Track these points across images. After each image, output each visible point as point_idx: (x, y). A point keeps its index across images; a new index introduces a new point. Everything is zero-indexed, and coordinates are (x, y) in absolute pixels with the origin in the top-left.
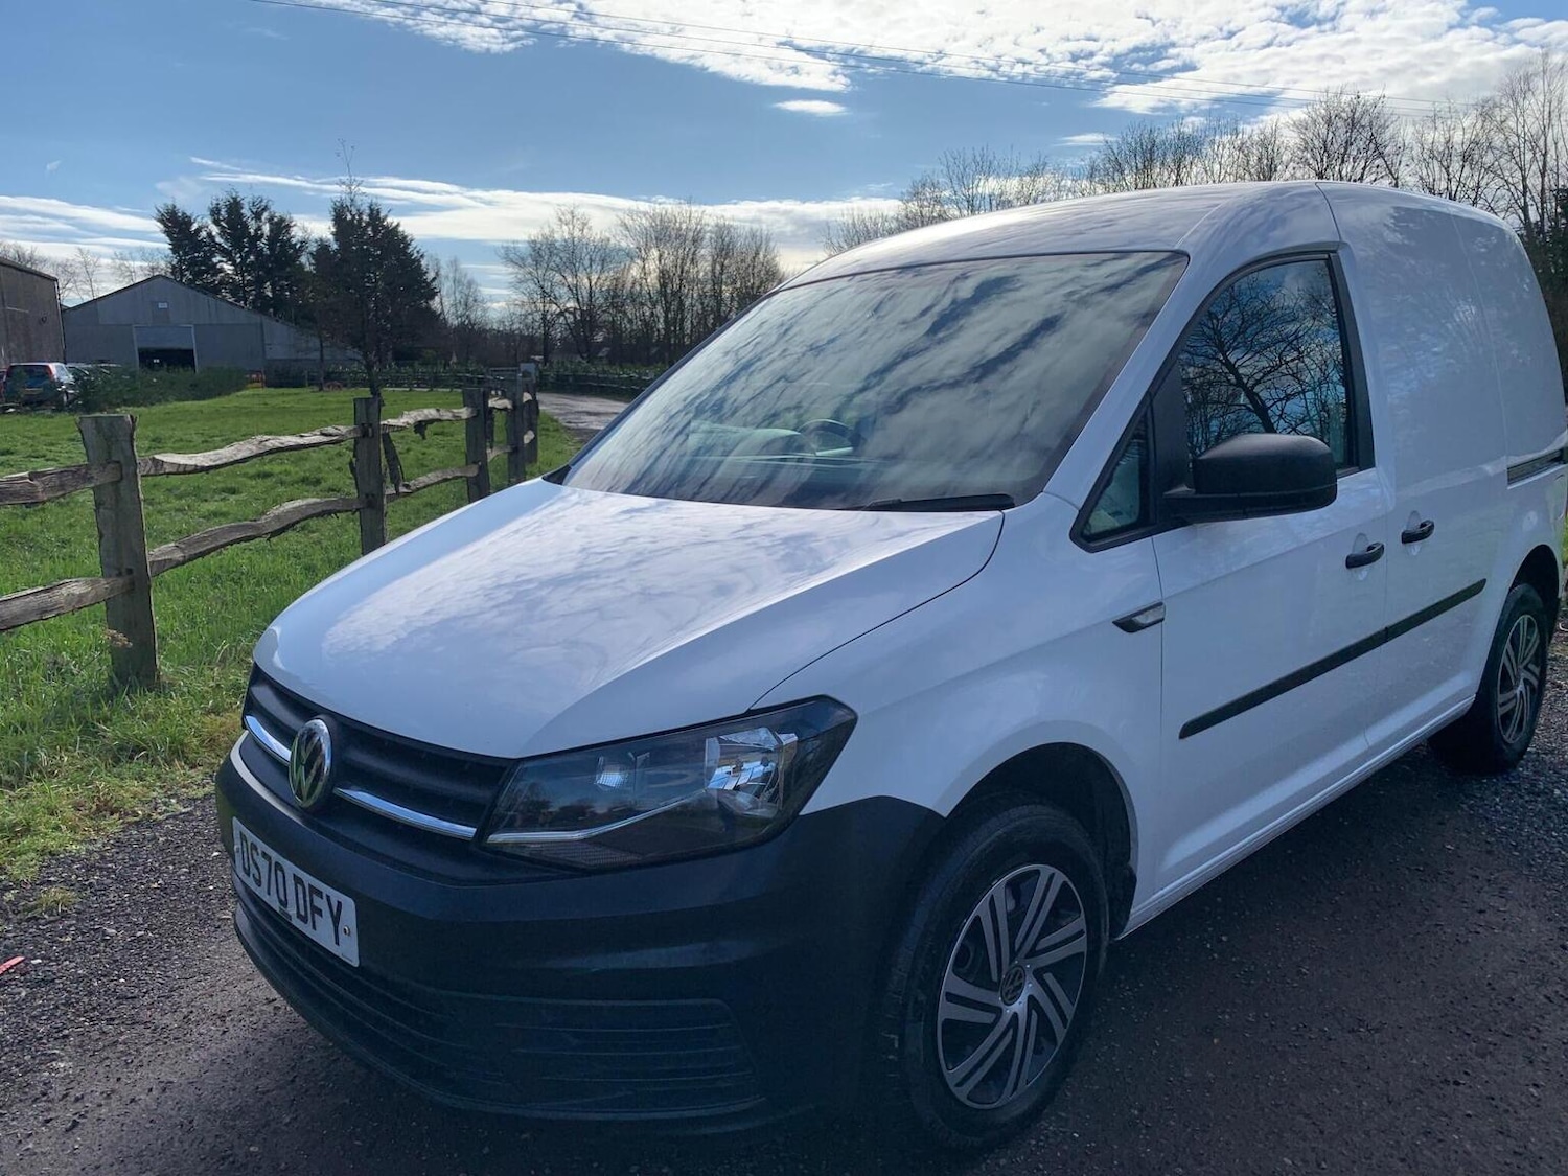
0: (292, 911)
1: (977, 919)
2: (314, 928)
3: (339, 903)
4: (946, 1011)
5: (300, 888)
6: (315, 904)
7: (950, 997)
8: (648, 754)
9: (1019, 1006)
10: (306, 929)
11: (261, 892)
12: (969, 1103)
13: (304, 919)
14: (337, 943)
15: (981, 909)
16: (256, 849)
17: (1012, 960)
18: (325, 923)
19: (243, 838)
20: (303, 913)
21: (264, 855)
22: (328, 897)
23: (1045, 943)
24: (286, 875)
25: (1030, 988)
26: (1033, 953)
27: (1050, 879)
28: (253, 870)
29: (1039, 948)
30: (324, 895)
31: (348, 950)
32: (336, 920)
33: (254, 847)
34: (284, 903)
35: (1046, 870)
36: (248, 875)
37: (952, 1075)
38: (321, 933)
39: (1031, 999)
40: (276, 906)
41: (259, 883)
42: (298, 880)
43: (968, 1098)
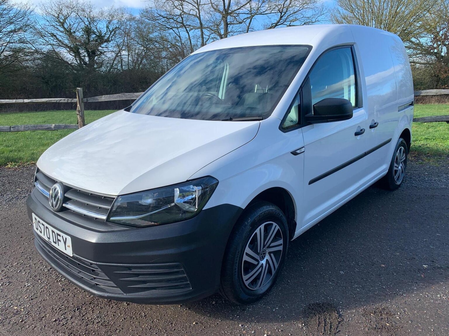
0: (51, 240)
1: (256, 233)
2: (59, 245)
3: (66, 238)
4: (245, 258)
5: (54, 234)
6: (58, 238)
7: (247, 254)
8: (158, 193)
9: (264, 262)
10: (56, 246)
11: (42, 235)
12: (248, 287)
13: (55, 243)
14: (66, 249)
15: (257, 231)
16: (40, 223)
17: (263, 248)
18: (62, 243)
19: (36, 219)
20: (55, 241)
21: (42, 224)
22: (62, 236)
23: (273, 244)
24: (49, 230)
25: (267, 257)
26: (269, 247)
27: (276, 227)
28: (39, 228)
29: (271, 246)
30: (61, 236)
31: (69, 252)
32: (65, 243)
33: (39, 222)
34: (49, 238)
35: (275, 224)
36: (38, 230)
37: (245, 278)
38: (61, 247)
39: (267, 260)
40: (47, 239)
41: (41, 232)
42: (53, 232)
43: (248, 285)
